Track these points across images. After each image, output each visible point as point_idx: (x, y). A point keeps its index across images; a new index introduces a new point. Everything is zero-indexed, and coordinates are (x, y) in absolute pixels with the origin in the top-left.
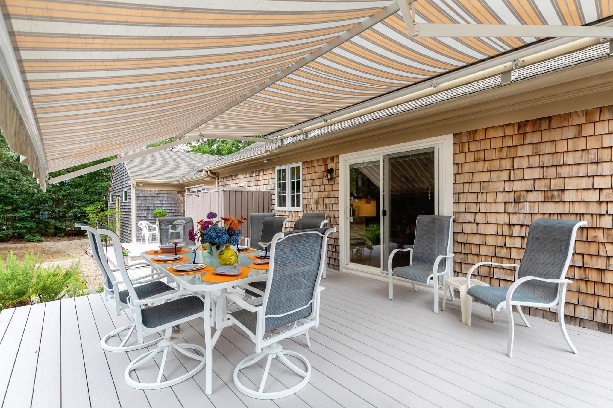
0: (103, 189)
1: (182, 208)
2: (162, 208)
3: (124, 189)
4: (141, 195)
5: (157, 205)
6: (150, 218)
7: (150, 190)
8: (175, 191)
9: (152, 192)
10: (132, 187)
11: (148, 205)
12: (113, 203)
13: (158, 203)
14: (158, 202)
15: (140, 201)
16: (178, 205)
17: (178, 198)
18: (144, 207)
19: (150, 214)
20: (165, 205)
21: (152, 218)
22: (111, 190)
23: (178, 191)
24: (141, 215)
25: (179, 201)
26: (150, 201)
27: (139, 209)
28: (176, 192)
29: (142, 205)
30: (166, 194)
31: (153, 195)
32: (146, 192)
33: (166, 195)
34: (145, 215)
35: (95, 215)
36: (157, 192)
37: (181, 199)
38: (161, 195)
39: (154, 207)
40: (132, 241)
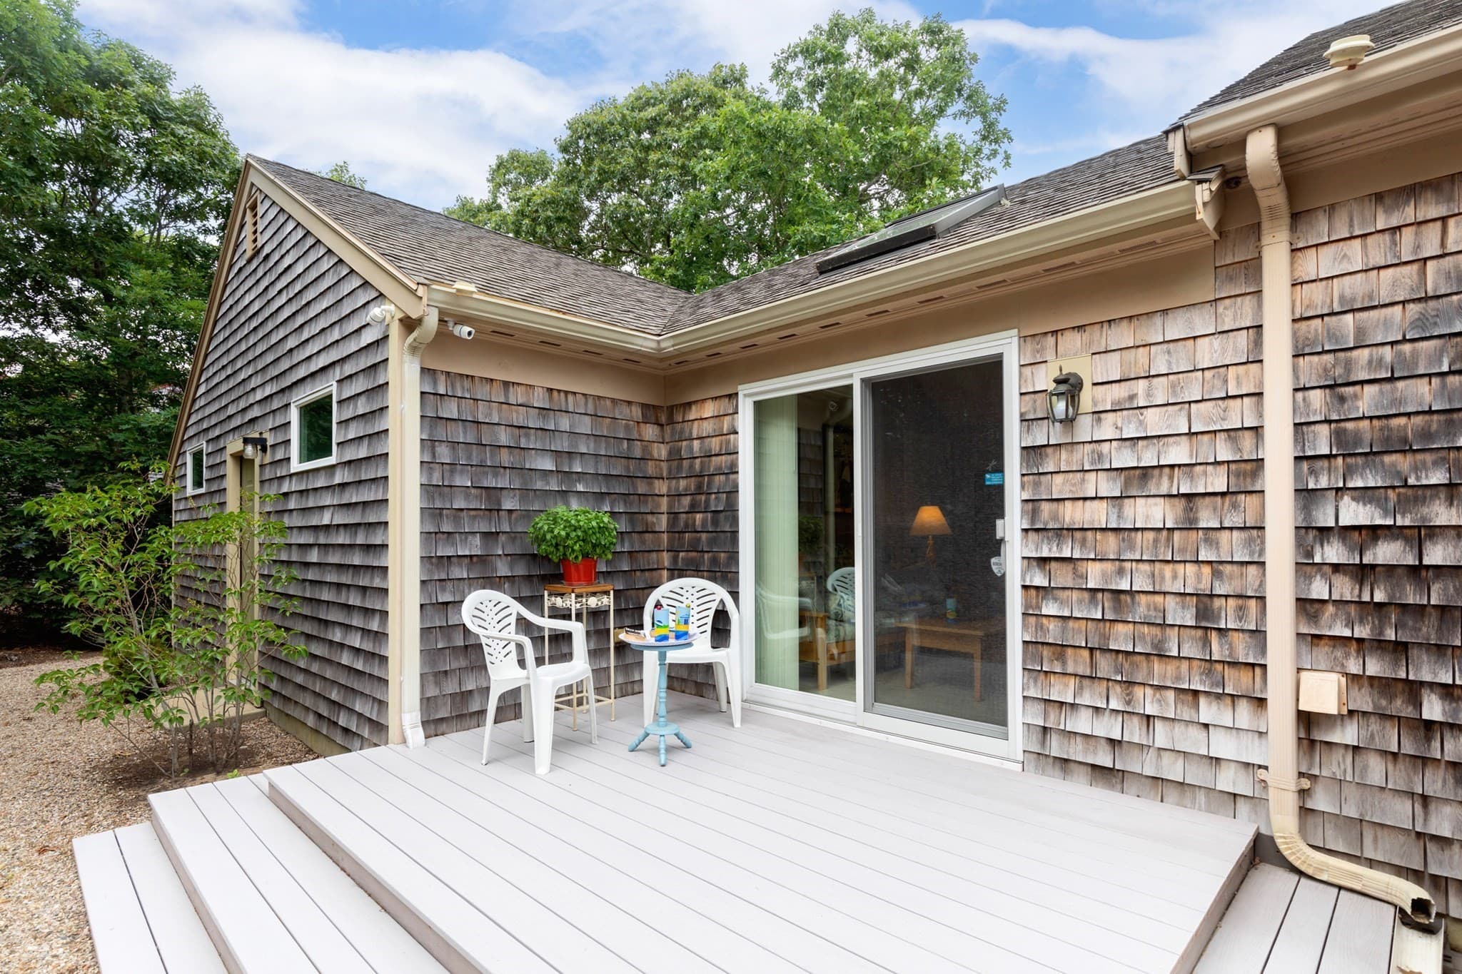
0: (144, 442)
1: (664, 508)
2: (567, 504)
3: (295, 391)
4: (451, 410)
5: (539, 485)
6: (503, 569)
7: (506, 384)
8: (629, 403)
9: (517, 396)
10: (395, 348)
11: (490, 482)
12: (202, 491)
13: (546, 473)
14: (547, 464)
15: (444, 454)
16: (642, 488)
17: (645, 449)
18: (467, 497)
19: (503, 538)
20: (580, 488)
21: (511, 569)
22: (191, 432)
23: (644, 406)
24: (454, 544)
25: (651, 469)
26: (505, 458)
27: (438, 505)
28: (637, 413)
29: (459, 481)
30: (587, 419)
31: (519, 417)
32: (482, 392)
33: (585, 426)
34: (474, 547)
35: (118, 544)
36: (539, 399)
37: (656, 455)
38: (565, 423)
39: (525, 492)
40: (393, 732)
